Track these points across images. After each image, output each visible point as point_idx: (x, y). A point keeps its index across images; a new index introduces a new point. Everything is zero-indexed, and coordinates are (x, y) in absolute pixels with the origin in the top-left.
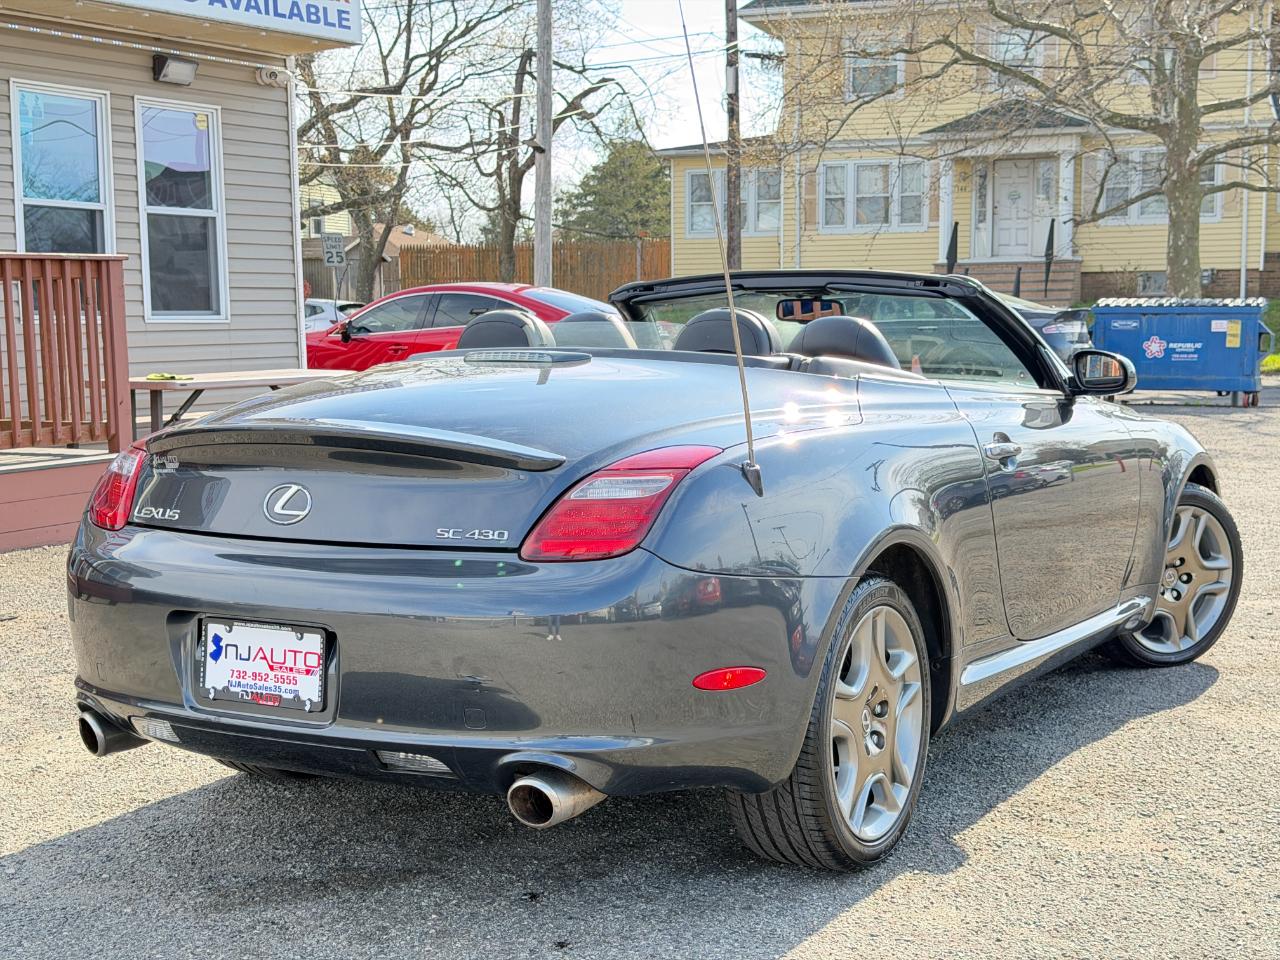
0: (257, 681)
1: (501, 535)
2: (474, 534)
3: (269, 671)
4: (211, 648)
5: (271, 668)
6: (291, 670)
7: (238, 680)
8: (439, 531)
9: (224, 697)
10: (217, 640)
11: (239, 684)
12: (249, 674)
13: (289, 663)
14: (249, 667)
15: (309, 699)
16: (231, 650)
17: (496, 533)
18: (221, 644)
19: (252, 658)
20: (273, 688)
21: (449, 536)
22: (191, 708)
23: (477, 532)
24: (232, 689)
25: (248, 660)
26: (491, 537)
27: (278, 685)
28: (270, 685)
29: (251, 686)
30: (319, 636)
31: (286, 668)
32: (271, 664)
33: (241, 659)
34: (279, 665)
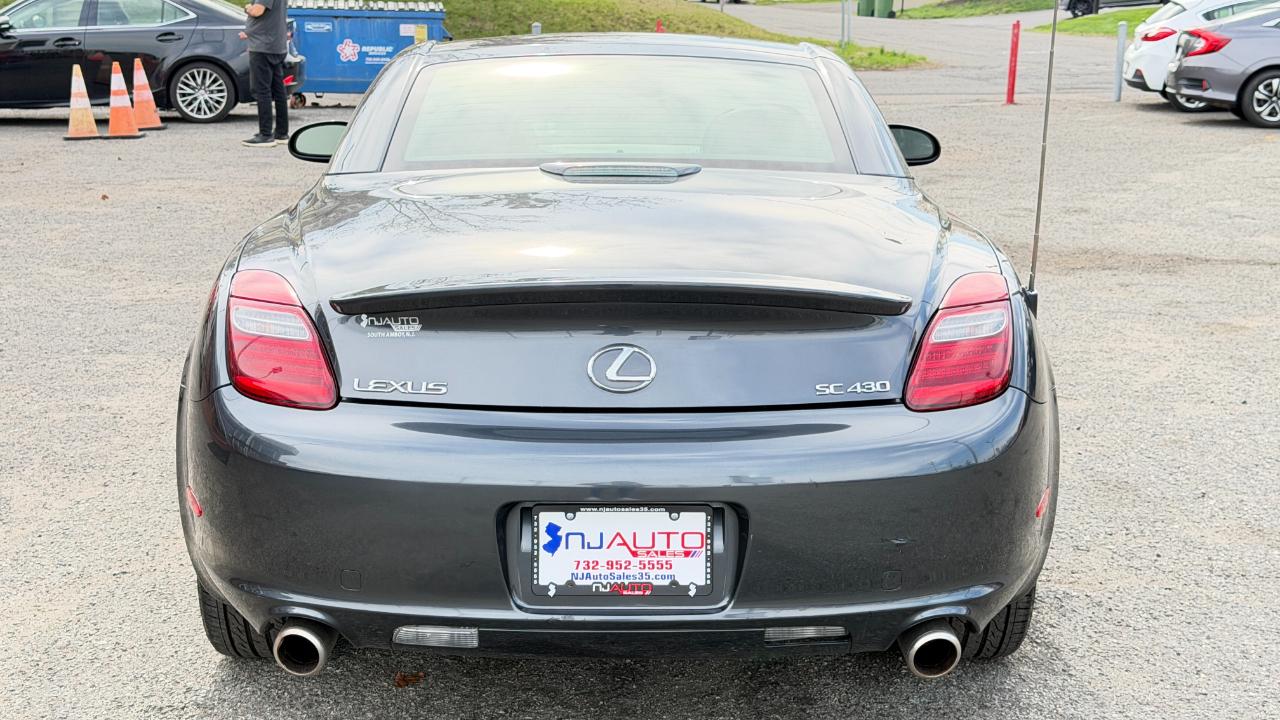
0: (614, 570)
1: (883, 385)
2: (856, 388)
3: (630, 557)
4: (545, 538)
5: (635, 554)
6: (663, 553)
7: (586, 572)
8: (818, 387)
9: (570, 593)
10: (553, 529)
11: (588, 576)
12: (603, 563)
14: (603, 556)
16: (575, 541)
17: (878, 384)
18: (559, 534)
19: (605, 545)
20: (638, 576)
21: (830, 392)
22: (520, 608)
23: (858, 385)
24: (578, 582)
25: (601, 547)
26: (874, 389)
27: (644, 572)
28: (634, 573)
29: (606, 577)
30: (703, 515)
31: (656, 552)
32: (633, 549)
33: (589, 547)
34: (645, 551)
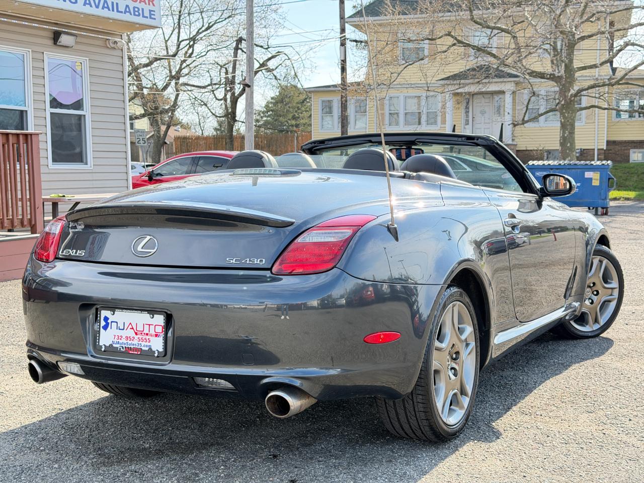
0: (128, 341)
1: (261, 261)
2: (246, 261)
3: (135, 335)
4: (103, 323)
6: (147, 334)
7: (118, 341)
8: (227, 259)
9: (110, 350)
10: (106, 319)
11: (118, 343)
12: (124, 337)
13: (146, 331)
14: (124, 333)
15: (157, 350)
16: (114, 325)
17: (259, 260)
18: (108, 321)
19: (125, 328)
20: (137, 345)
21: (233, 262)
22: (92, 356)
23: (248, 259)
24: (114, 345)
25: (123, 329)
26: (256, 262)
27: (140, 343)
28: (135, 343)
29: (125, 343)
30: (162, 316)
31: (144, 334)
32: (136, 331)
33: (119, 329)
34: (140, 332)
